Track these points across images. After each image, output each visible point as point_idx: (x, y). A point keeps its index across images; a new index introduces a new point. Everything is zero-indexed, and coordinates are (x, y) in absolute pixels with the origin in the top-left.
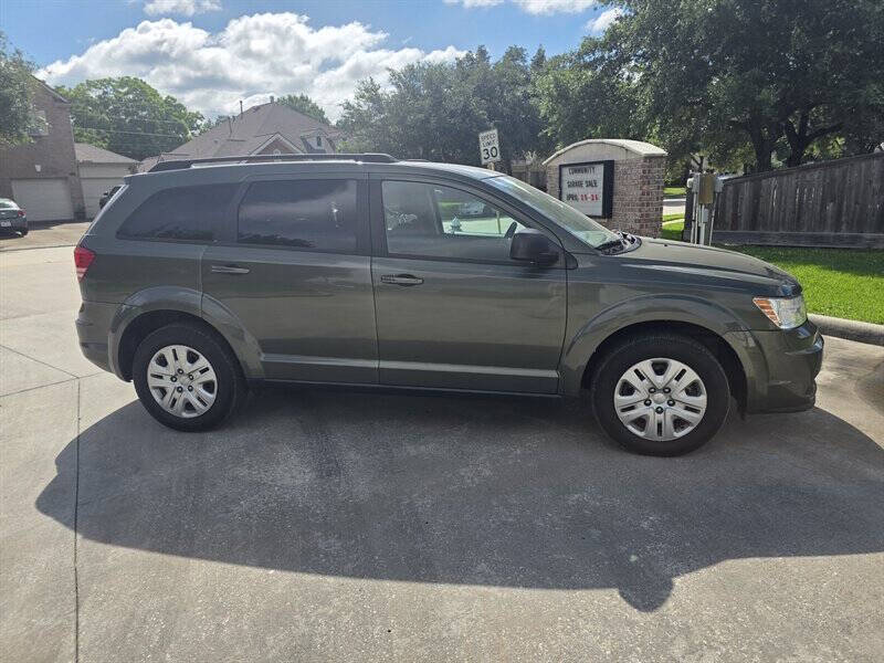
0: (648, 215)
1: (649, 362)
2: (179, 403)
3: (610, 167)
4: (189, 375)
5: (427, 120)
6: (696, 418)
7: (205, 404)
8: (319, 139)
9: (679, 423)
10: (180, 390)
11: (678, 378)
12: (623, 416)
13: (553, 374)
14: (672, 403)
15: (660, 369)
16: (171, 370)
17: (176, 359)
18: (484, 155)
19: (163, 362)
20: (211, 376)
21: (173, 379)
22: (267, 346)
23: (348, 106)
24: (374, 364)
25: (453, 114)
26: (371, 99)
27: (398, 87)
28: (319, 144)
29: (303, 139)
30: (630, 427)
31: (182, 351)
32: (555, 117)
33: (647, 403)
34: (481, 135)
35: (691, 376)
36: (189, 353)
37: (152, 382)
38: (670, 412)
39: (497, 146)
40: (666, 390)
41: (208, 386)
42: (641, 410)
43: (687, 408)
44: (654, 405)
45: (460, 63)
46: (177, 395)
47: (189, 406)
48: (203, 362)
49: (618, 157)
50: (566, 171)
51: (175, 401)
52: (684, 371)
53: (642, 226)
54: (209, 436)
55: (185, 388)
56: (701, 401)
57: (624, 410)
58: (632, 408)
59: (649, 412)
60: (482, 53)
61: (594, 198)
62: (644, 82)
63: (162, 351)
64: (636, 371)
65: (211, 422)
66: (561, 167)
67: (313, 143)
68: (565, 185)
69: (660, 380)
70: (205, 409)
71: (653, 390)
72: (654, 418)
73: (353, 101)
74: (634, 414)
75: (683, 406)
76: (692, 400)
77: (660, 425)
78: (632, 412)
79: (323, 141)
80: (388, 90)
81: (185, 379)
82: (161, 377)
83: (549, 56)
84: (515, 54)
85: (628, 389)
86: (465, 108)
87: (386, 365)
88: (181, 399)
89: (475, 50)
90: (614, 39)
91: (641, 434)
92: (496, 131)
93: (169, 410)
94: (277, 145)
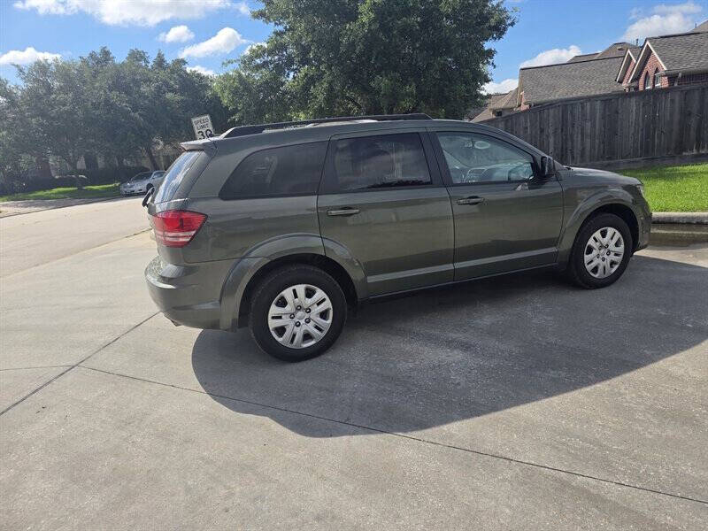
2: (299, 337)
4: (308, 309)
6: (619, 259)
7: (321, 330)
9: (612, 264)
10: (298, 324)
11: (612, 238)
12: (588, 267)
13: (554, 249)
15: (604, 234)
16: (290, 309)
17: (296, 297)
19: (283, 303)
21: (292, 316)
24: (450, 267)
31: (301, 289)
32: (239, 107)
35: (618, 235)
36: (306, 290)
37: (273, 324)
39: (211, 128)
40: (606, 246)
42: (595, 262)
44: (601, 257)
45: (85, 61)
46: (296, 329)
47: (307, 336)
48: (320, 294)
51: (294, 335)
52: (615, 233)
55: (302, 322)
56: (621, 249)
57: (588, 264)
58: (591, 261)
59: (600, 261)
60: (106, 53)
63: (282, 294)
64: (594, 238)
70: (323, 335)
71: (601, 247)
72: (601, 265)
74: (593, 265)
78: (591, 264)
81: (302, 313)
82: (280, 317)
83: (169, 60)
85: (590, 250)
86: (107, 101)
87: (459, 265)
88: (300, 332)
89: (98, 51)
90: (278, 48)
91: (596, 276)
92: (208, 117)
93: (289, 346)
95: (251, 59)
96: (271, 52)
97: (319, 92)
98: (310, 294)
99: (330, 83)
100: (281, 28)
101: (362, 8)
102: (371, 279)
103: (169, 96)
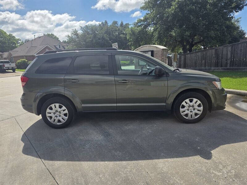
1: (188, 99)
2: (56, 121)
3: (152, 52)
4: (60, 112)
5: (92, 41)
6: (200, 113)
7: (64, 120)
8: (60, 46)
9: (196, 114)
10: (56, 116)
11: (196, 103)
12: (182, 114)
13: (164, 104)
14: (194, 109)
15: (191, 101)
16: (54, 111)
17: (55, 107)
19: (51, 109)
20: (66, 112)
21: (54, 113)
22: (84, 102)
23: (69, 36)
24: (115, 105)
25: (99, 39)
26: (75, 35)
27: (83, 31)
28: (60, 47)
29: (55, 46)
30: (184, 117)
31: (57, 105)
32: (131, 40)
33: (188, 110)
34: (113, 44)
35: (199, 102)
36: (59, 105)
37: (48, 115)
38: (194, 112)
39: (117, 47)
40: (193, 106)
41: (65, 115)
42: (186, 112)
43: (198, 110)
44: (190, 110)
45: (100, 25)
46: (56, 118)
47: (59, 121)
48: (64, 108)
49: (155, 49)
51: (55, 120)
52: (197, 101)
54: (66, 129)
55: (58, 116)
56: (201, 108)
57: (182, 112)
58: (184, 111)
59: (189, 112)
60: (106, 22)
62: (155, 30)
63: (51, 105)
64: (185, 102)
65: (66, 125)
67: (58, 47)
69: (191, 104)
71: (190, 106)
72: (190, 114)
73: (70, 35)
74: (185, 113)
75: (197, 110)
76: (199, 108)
77: (191, 115)
78: (184, 113)
79: (61, 46)
80: (80, 32)
81: (58, 113)
82: (50, 113)
83: (124, 24)
84: (115, 23)
85: (183, 107)
86: (103, 37)
87: (118, 105)
88: (57, 119)
89: (104, 22)
90: (146, 19)
91: (187, 118)
92: (117, 43)
93: (53, 123)
94: (47, 47)
95: (137, 23)
96: (144, 21)
97: (156, 35)
98: (60, 107)
99: (159, 32)
100: (149, 12)
101: (174, 3)
102: (83, 105)
103: (121, 35)
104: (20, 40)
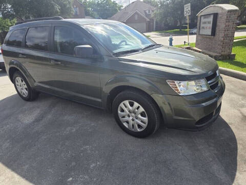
0: (227, 35)
1: (128, 101)
3: (216, 16)
8: (149, 11)
11: (137, 109)
13: (100, 100)
14: (137, 118)
15: (131, 105)
18: (185, 13)
20: (26, 86)
29: (145, 11)
30: (124, 124)
33: (129, 116)
34: (185, 6)
37: (17, 86)
38: (136, 121)
39: (190, 9)
43: (142, 121)
44: (131, 118)
49: (219, 12)
50: (202, 18)
52: (139, 107)
53: (224, 39)
56: (145, 119)
57: (121, 117)
61: (209, 28)
63: (17, 78)
64: (124, 104)
65: (28, 99)
66: (201, 16)
67: (147, 12)
68: (201, 23)
69: (131, 109)
71: (130, 112)
75: (140, 120)
76: (143, 119)
77: (133, 125)
78: (124, 118)
85: (122, 110)
91: (128, 127)
92: (190, 4)
93: (21, 94)
94: (136, 13)
104: (123, 7)
